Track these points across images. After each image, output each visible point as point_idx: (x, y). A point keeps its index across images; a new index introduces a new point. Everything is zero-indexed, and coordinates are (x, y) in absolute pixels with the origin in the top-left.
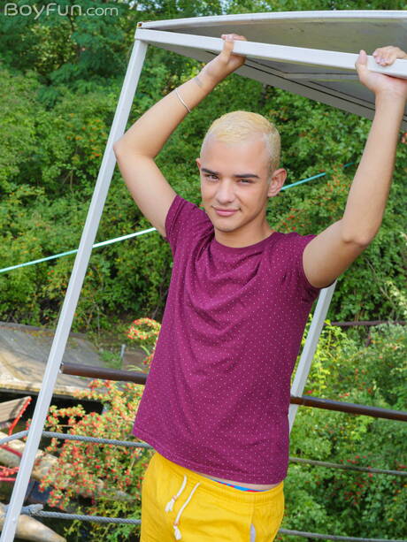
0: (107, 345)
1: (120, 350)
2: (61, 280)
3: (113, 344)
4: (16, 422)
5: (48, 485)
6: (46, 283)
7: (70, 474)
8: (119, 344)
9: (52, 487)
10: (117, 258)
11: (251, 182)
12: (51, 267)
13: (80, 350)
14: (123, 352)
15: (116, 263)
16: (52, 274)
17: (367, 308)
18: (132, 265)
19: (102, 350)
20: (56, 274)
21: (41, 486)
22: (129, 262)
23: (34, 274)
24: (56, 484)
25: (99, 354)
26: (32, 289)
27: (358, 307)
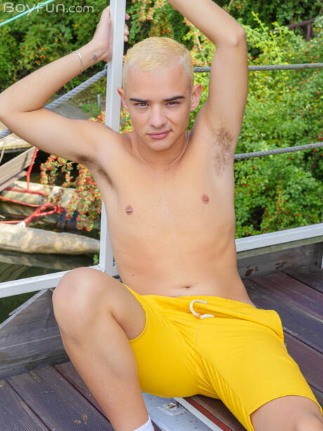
0: (83, 100)
1: (97, 101)
2: (33, 52)
3: (88, 98)
4: (30, 170)
5: (73, 213)
6: (21, 57)
7: (89, 199)
8: (94, 96)
9: (76, 213)
10: (74, 24)
11: (178, 103)
12: (21, 44)
13: (63, 108)
14: (99, 102)
15: (74, 29)
16: (24, 48)
17: (299, 12)
18: (88, 28)
19: (81, 104)
20: (27, 48)
21: (67, 215)
22: (85, 26)
23: (8, 54)
24: (80, 210)
25: (80, 108)
26: (10, 66)
27: (292, 14)
